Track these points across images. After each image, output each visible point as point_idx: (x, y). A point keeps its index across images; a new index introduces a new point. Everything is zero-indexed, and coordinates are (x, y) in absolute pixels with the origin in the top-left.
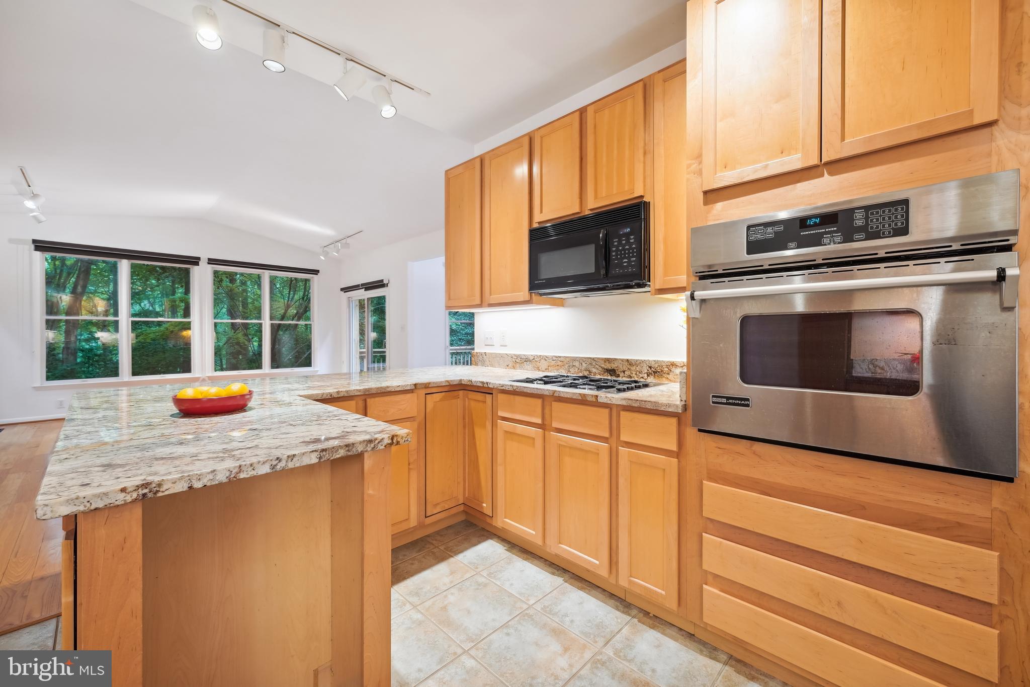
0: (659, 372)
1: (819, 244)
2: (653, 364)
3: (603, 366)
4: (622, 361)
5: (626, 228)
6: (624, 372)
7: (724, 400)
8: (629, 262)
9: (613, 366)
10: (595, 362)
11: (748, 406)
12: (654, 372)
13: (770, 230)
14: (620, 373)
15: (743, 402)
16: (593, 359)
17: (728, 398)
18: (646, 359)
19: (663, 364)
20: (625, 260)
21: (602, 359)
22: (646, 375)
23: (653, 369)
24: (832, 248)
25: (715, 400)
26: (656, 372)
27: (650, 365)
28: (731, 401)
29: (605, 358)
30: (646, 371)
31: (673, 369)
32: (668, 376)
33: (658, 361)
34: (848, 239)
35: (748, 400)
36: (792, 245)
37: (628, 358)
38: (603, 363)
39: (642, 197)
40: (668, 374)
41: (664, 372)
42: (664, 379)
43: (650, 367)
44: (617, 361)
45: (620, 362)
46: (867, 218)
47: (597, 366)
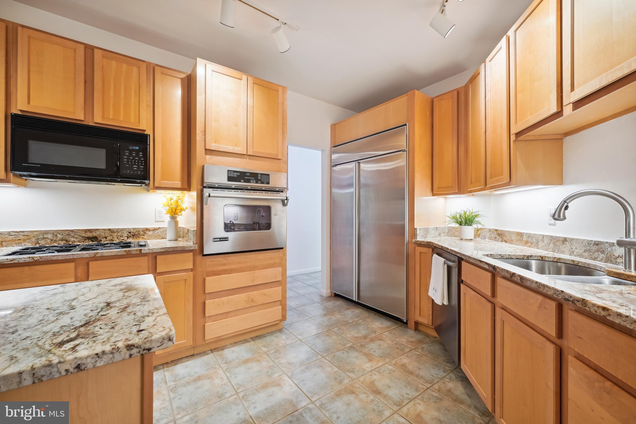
0: (137, 235)
1: (249, 182)
2: (132, 231)
3: (83, 235)
4: (105, 230)
5: (136, 146)
6: (106, 238)
7: (219, 240)
8: (138, 168)
9: (95, 234)
10: (74, 233)
11: (227, 240)
12: (133, 235)
13: (235, 174)
14: (102, 239)
15: (225, 239)
16: (72, 231)
17: (220, 239)
18: (126, 227)
19: (140, 230)
20: (135, 166)
21: (83, 230)
22: (126, 238)
23: (132, 234)
24: (253, 184)
25: (215, 240)
26: (135, 235)
27: (129, 231)
28: (221, 240)
29: (86, 229)
30: (126, 235)
31: (147, 232)
32: (143, 237)
33: (136, 228)
34: (257, 183)
35: (227, 238)
36: (242, 181)
37: (109, 228)
38: (84, 233)
39: (145, 131)
40: (144, 235)
41: (141, 234)
42: (141, 239)
43: (130, 233)
44: (99, 231)
45: (102, 231)
46: (261, 177)
47: (76, 236)
